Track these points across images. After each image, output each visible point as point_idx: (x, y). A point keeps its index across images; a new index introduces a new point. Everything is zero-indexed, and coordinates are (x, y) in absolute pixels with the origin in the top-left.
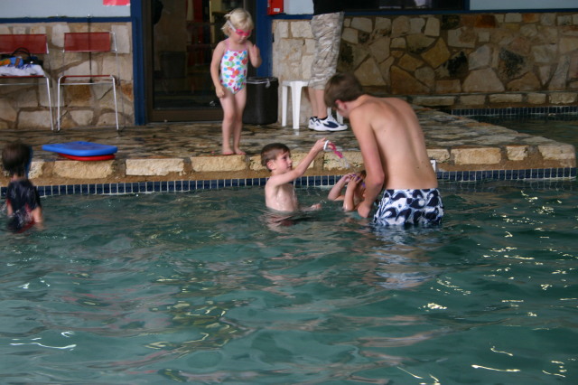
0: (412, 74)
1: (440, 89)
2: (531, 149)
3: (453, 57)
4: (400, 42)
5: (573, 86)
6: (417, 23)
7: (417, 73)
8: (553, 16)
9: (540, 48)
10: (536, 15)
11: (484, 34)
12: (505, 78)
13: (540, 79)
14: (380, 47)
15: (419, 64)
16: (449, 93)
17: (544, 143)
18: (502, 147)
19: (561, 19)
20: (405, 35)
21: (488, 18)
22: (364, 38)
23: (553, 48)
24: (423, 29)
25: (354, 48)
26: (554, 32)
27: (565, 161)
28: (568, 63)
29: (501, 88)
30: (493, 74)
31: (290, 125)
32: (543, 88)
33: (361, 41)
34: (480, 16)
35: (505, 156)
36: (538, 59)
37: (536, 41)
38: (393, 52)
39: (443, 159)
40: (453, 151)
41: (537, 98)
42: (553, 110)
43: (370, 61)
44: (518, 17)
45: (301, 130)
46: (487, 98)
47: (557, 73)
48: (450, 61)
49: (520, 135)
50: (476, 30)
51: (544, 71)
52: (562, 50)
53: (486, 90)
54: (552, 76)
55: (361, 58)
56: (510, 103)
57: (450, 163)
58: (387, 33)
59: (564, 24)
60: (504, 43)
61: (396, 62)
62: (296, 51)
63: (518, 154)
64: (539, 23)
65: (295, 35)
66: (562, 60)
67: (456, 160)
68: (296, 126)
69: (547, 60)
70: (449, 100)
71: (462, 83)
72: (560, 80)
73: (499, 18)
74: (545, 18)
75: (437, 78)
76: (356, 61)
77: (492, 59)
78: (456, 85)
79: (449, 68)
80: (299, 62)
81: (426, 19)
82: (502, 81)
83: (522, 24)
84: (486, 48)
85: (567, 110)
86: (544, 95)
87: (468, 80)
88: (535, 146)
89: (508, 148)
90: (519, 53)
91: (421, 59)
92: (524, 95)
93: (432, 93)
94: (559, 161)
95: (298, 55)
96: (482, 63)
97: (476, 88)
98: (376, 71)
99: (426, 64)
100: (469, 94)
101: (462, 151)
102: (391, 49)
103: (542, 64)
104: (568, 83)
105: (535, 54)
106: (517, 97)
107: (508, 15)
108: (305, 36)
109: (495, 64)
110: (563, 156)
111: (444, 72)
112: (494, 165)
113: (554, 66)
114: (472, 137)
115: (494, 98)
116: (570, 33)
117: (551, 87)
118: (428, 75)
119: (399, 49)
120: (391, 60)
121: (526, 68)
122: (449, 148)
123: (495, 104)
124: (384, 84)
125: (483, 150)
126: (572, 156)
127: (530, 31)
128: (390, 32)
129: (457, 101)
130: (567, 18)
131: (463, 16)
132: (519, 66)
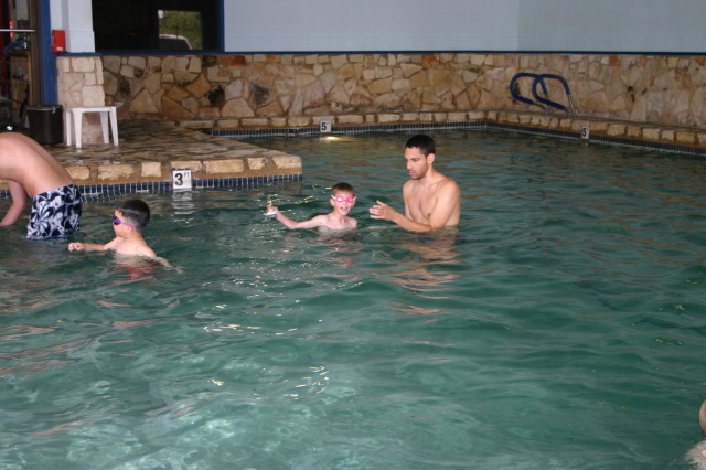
0: (180, 103)
1: (202, 115)
2: (267, 160)
3: (213, 90)
4: (169, 77)
5: (308, 112)
6: (182, 61)
7: (184, 102)
8: (290, 57)
9: (282, 82)
10: (277, 56)
11: (237, 71)
12: (255, 106)
13: (282, 107)
14: (153, 82)
15: (186, 95)
16: (210, 119)
17: (278, 155)
18: (244, 159)
19: (297, 59)
20: (173, 72)
21: (240, 58)
22: (139, 74)
23: (291, 82)
24: (188, 67)
25: (131, 82)
26: (291, 70)
27: (295, 169)
28: (303, 94)
29: (251, 114)
30: (245, 103)
31: (74, 145)
32: (285, 114)
33: (137, 76)
34: (233, 57)
35: (247, 166)
36: (280, 91)
37: (278, 77)
38: (164, 85)
39: (197, 169)
40: (205, 163)
41: (280, 122)
42: (291, 131)
43: (145, 92)
44: (263, 58)
45: (82, 149)
46: (240, 122)
47: (295, 102)
48: (211, 92)
49: (260, 150)
50: (231, 68)
51: (285, 100)
52: (299, 84)
53: (240, 116)
54: (291, 104)
55: (137, 91)
56: (258, 126)
57: (203, 172)
58: (158, 70)
59: (299, 64)
60: (253, 78)
61: (166, 92)
62: (77, 83)
63: (257, 164)
64: (279, 63)
65: (76, 69)
66: (299, 92)
67: (208, 170)
68: (78, 145)
69: (286, 92)
70: (209, 124)
71: (220, 110)
72: (297, 108)
73: (248, 58)
74: (284, 59)
75: (200, 106)
76: (133, 93)
77: (243, 91)
78: (216, 112)
79: (210, 98)
80: (80, 92)
81: (190, 59)
82: (252, 108)
83: (266, 63)
84: (239, 82)
85: (302, 131)
86: (284, 120)
87: (226, 109)
88: (270, 158)
89: (249, 159)
90: (264, 86)
91: (187, 91)
92: (269, 119)
93: (196, 119)
94: (289, 169)
95: (78, 86)
96: (236, 94)
97: (232, 114)
98: (149, 100)
99: (191, 95)
100: (227, 118)
101: (212, 162)
102: (162, 83)
103: (284, 96)
104: (303, 110)
105: (278, 87)
106: (264, 122)
107: (255, 56)
108: (84, 70)
109: (246, 95)
110: (293, 165)
111: (206, 101)
112: (239, 173)
113: (293, 97)
114: (222, 152)
115: (245, 122)
116: (305, 70)
117: (291, 113)
118: (192, 104)
119: (168, 83)
120: (162, 92)
121: (270, 98)
122: (202, 161)
123: (246, 126)
124: (157, 111)
125: (228, 161)
126: (299, 165)
127: (273, 69)
128: (160, 70)
129: (216, 124)
130: (301, 59)
131: (219, 57)
132: (266, 96)
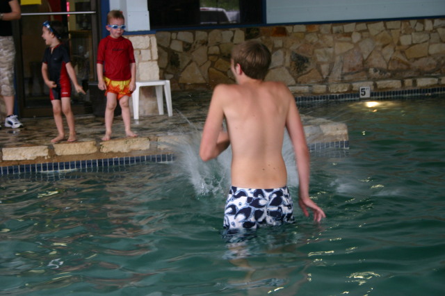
0: (225, 73)
2: (315, 128)
4: (215, 50)
5: (347, 78)
6: (227, 34)
7: (229, 73)
8: (329, 26)
9: (321, 51)
10: (317, 26)
11: (278, 42)
12: (296, 75)
13: (322, 75)
14: (200, 54)
17: (324, 123)
19: (335, 29)
20: (218, 44)
21: (281, 29)
22: (188, 47)
23: (330, 51)
24: (232, 39)
25: (180, 55)
26: (330, 39)
27: (341, 136)
28: (342, 61)
29: (293, 82)
30: (286, 71)
32: (324, 81)
33: (186, 50)
34: (274, 28)
36: (320, 59)
37: (318, 46)
38: (210, 57)
41: (320, 89)
42: (332, 97)
43: (193, 65)
44: (303, 28)
45: (140, 120)
47: (334, 69)
49: (307, 118)
50: (272, 38)
51: (324, 68)
52: (337, 51)
54: (330, 72)
55: (186, 63)
56: (299, 93)
58: (205, 43)
59: (338, 32)
60: (294, 47)
61: (213, 65)
64: (319, 32)
66: (338, 59)
68: (136, 117)
69: (326, 60)
72: (337, 74)
73: (289, 29)
74: (324, 28)
76: (182, 66)
77: (285, 60)
81: (234, 32)
82: (293, 76)
83: (306, 33)
84: (281, 52)
85: (342, 96)
86: (324, 86)
87: (268, 77)
88: (317, 126)
90: (305, 55)
92: (310, 86)
94: (336, 136)
96: (278, 64)
98: (197, 72)
102: (209, 55)
103: (323, 63)
104: (343, 75)
105: (317, 55)
106: (304, 88)
107: (296, 27)
108: (140, 47)
109: (288, 64)
110: (339, 132)
113: (332, 64)
116: (343, 39)
117: (330, 80)
119: (214, 55)
120: (209, 64)
121: (311, 66)
124: (204, 82)
126: (346, 132)
127: (313, 38)
128: (207, 42)
130: (340, 27)
131: (262, 29)
132: (306, 65)
